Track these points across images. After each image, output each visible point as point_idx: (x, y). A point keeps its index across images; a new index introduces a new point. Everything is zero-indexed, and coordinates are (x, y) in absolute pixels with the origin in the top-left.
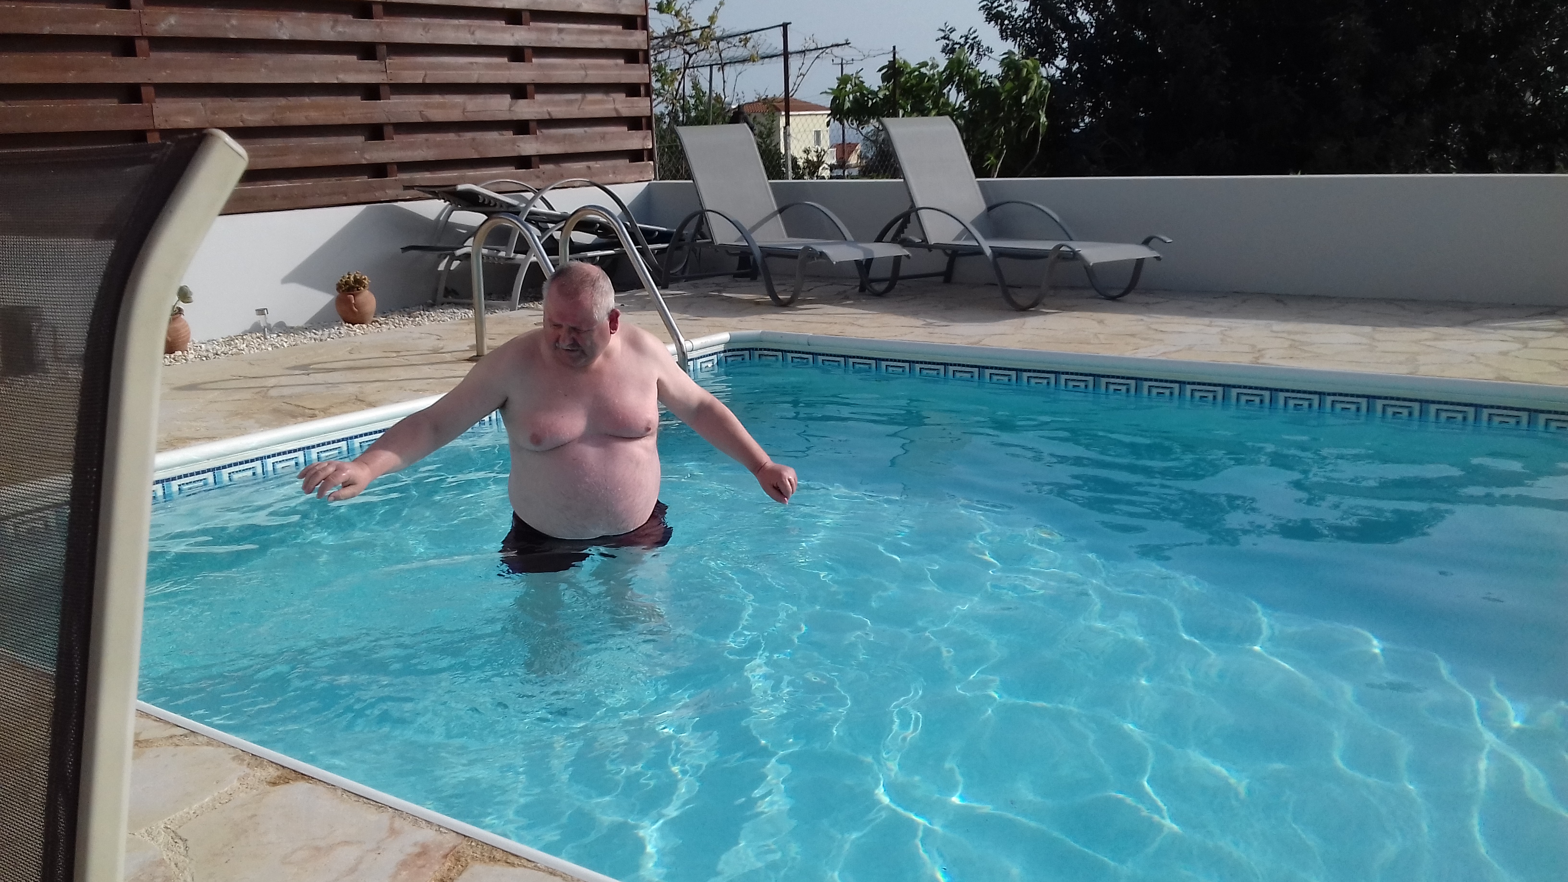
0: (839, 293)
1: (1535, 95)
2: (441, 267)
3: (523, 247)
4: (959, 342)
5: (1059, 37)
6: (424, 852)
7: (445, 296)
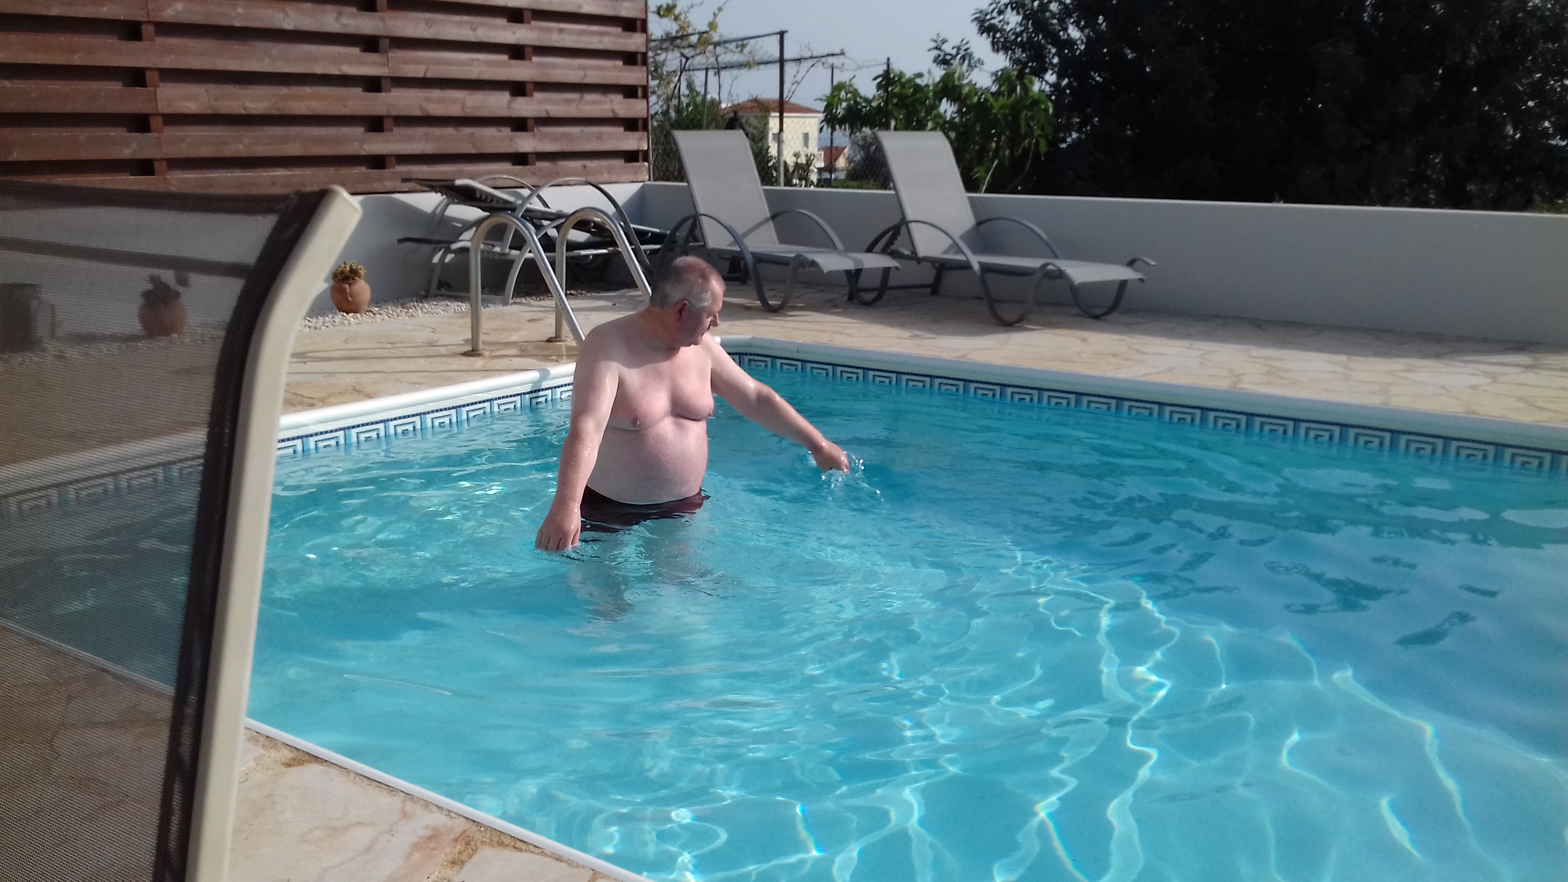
0: (827, 301)
1: (1515, 129)
2: (436, 259)
3: (519, 243)
4: (946, 356)
5: (1049, 52)
6: (435, 836)
7: (439, 288)
